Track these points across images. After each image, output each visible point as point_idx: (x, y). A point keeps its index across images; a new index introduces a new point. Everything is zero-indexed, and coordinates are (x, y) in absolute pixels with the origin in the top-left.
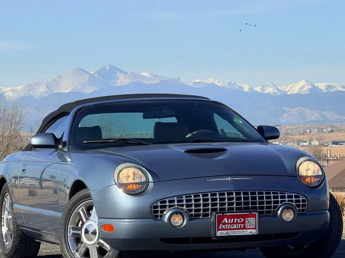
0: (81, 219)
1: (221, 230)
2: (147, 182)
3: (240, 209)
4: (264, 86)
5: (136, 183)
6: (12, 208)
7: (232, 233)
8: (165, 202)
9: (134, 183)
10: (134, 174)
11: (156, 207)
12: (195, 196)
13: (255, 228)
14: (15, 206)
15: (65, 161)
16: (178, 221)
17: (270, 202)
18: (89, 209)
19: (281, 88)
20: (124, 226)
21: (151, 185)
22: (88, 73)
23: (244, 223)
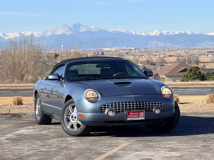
0: (70, 112)
1: (129, 117)
2: (98, 97)
3: (137, 109)
4: (141, 33)
5: (93, 98)
6: (40, 104)
7: (133, 119)
8: (106, 106)
9: (92, 98)
10: (92, 94)
11: (102, 108)
12: (118, 103)
13: (143, 117)
14: (42, 103)
15: (63, 86)
16: (111, 114)
17: (150, 106)
18: (73, 107)
19: (148, 33)
20: (88, 116)
21: (100, 98)
22: (68, 26)
23: (139, 115)
